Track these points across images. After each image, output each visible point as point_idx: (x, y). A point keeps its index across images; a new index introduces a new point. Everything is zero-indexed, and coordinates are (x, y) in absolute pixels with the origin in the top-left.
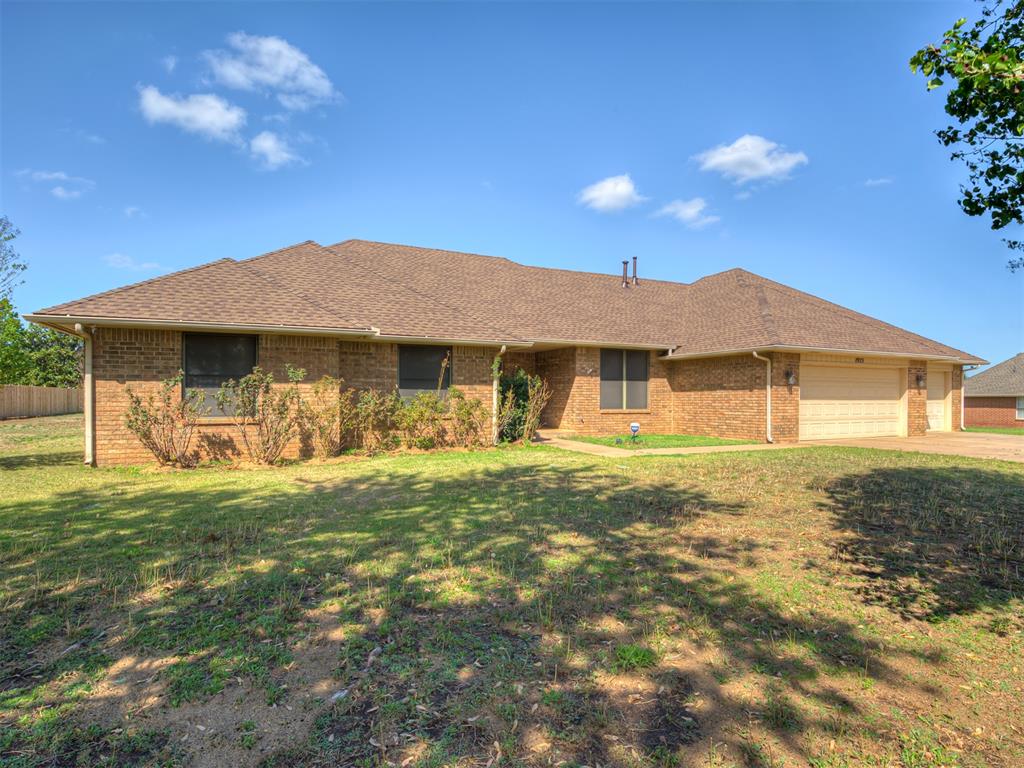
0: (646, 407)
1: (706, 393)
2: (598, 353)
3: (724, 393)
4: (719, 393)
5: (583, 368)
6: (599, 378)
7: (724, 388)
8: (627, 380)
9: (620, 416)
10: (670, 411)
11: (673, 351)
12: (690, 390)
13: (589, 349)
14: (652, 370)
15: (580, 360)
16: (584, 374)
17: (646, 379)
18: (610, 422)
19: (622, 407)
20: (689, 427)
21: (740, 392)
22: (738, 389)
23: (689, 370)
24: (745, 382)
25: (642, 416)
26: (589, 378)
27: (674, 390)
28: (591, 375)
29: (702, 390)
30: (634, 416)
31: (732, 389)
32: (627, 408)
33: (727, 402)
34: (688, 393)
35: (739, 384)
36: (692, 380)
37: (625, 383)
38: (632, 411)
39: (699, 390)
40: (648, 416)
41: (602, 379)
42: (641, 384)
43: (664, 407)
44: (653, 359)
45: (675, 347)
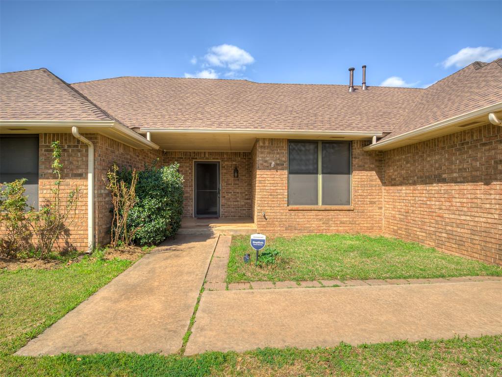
0: (348, 203)
1: (419, 187)
2: (285, 145)
3: (444, 187)
4: (435, 187)
5: (266, 161)
6: (286, 172)
7: (444, 181)
8: (323, 173)
9: (314, 213)
10: (381, 208)
11: (378, 139)
12: (401, 184)
13: (273, 141)
14: (355, 162)
15: (262, 153)
16: (268, 168)
17: (348, 172)
18: (301, 219)
19: (317, 203)
20: (400, 229)
21: (468, 186)
22: (464, 181)
23: (399, 160)
24: (477, 170)
25: (342, 213)
26: (274, 172)
27: (384, 184)
28: (276, 168)
29: (414, 183)
30: (332, 213)
31: (455, 181)
32: (323, 203)
33: (449, 200)
34: (399, 188)
35: (465, 174)
36: (403, 172)
37: (320, 177)
38: (328, 207)
39: (411, 184)
40: (351, 213)
41: (290, 173)
42: (343, 177)
43: (372, 203)
44: (357, 150)
45: (380, 134)
